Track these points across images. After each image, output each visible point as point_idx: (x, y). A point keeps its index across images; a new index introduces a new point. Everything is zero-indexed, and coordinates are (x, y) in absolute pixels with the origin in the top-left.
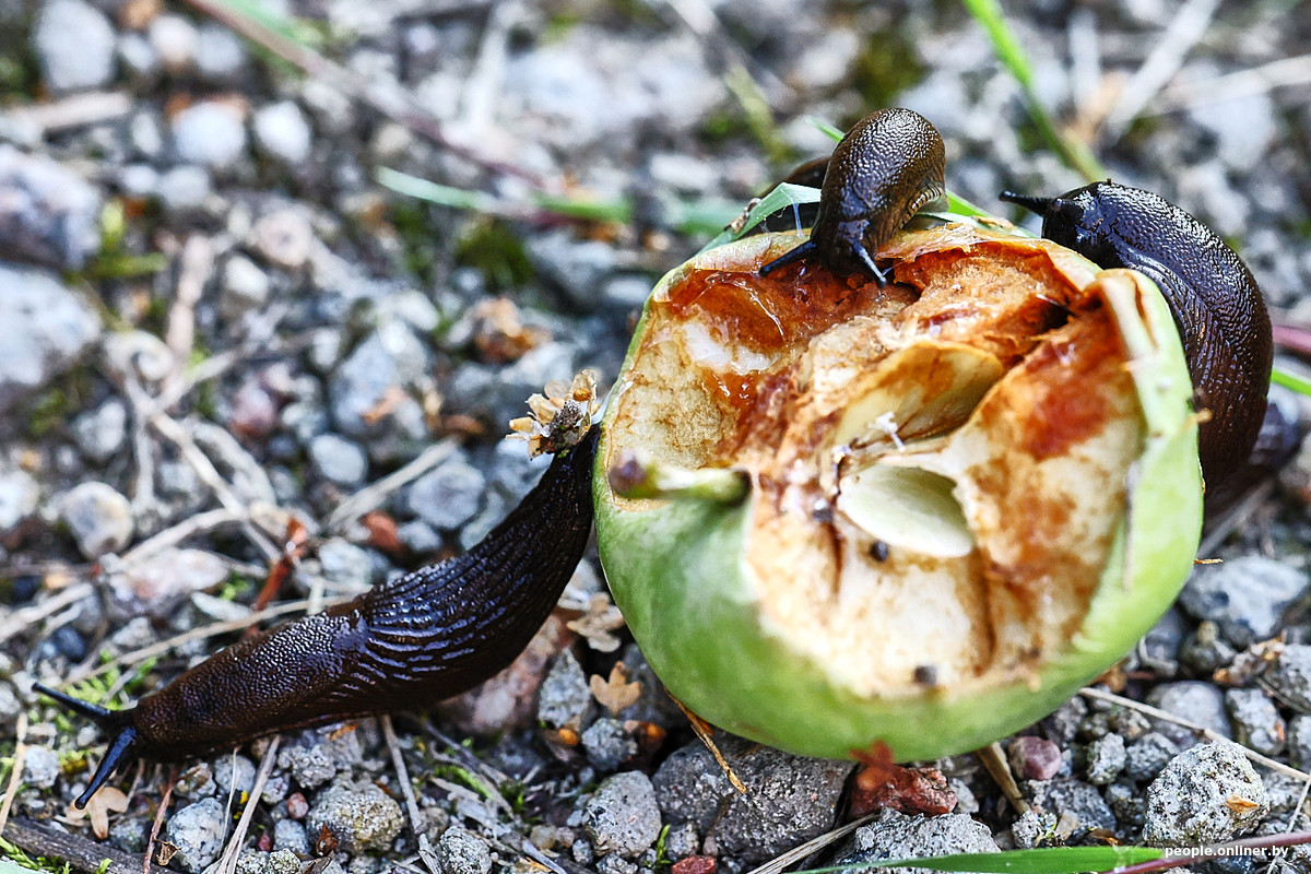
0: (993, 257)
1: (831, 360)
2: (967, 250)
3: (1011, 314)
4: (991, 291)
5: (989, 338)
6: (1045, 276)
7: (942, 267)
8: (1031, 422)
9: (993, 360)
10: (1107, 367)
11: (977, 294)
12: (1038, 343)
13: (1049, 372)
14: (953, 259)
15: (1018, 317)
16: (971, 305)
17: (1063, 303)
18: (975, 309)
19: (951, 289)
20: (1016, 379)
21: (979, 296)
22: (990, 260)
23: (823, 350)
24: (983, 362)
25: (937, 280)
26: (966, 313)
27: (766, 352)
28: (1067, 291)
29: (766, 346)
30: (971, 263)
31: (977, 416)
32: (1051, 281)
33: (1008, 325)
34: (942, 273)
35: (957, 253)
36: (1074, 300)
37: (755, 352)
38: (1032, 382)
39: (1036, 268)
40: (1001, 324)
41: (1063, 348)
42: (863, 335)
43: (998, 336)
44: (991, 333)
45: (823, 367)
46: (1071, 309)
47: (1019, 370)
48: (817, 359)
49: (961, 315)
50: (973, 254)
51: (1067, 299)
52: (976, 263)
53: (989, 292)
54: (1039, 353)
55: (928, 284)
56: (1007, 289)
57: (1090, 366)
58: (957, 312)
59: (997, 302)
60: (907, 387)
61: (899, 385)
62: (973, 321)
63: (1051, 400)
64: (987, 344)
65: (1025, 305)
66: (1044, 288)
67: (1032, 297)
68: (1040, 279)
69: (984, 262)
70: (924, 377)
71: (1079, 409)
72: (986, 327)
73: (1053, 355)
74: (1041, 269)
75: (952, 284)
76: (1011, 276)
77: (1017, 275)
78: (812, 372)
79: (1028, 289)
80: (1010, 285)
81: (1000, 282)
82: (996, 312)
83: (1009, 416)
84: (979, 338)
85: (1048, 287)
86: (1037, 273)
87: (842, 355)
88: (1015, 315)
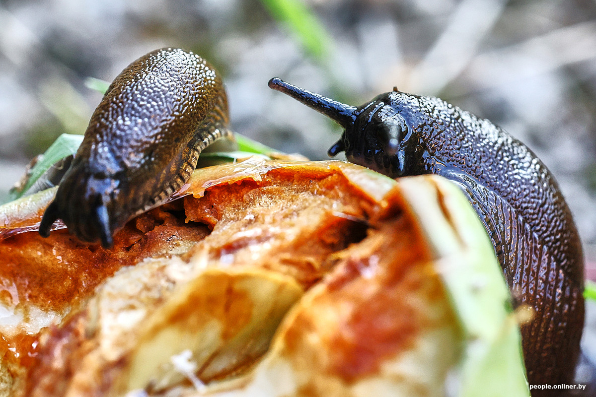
0: (287, 185)
1: (120, 303)
2: (258, 178)
3: (307, 235)
4: (286, 216)
5: (285, 262)
6: (341, 194)
7: (234, 200)
8: (337, 344)
9: (292, 284)
10: (413, 275)
11: (271, 221)
12: (338, 261)
13: (352, 288)
14: (244, 191)
15: (316, 239)
16: (265, 231)
17: (362, 218)
18: (269, 235)
19: (244, 220)
20: (318, 299)
21: (274, 222)
22: (283, 188)
23: (110, 295)
24: (281, 288)
25: (229, 213)
26: (260, 240)
27: (57, 309)
28: (364, 204)
29: (57, 302)
30: (264, 193)
31: (279, 343)
32: (347, 198)
33: (306, 248)
34: (235, 207)
35: (248, 184)
36: (373, 213)
37: (46, 310)
38: (335, 300)
39: (331, 187)
40: (298, 246)
41: (365, 262)
42: (153, 276)
43: (295, 258)
44: (287, 256)
45: (111, 311)
46: (370, 222)
47: (319, 289)
48: (105, 303)
49: (255, 241)
50: (265, 183)
51: (365, 213)
52: (269, 192)
53: (284, 218)
54: (340, 270)
55: (220, 219)
56: (302, 213)
57: (396, 276)
58: (250, 239)
59: (292, 225)
60: (202, 323)
61: (193, 320)
62: (267, 246)
63: (357, 319)
64: (284, 268)
65: (323, 225)
66: (341, 205)
67: (328, 215)
68: (336, 197)
69: (276, 190)
70: (220, 310)
71: (388, 323)
72: (281, 250)
73: (354, 270)
74: (336, 187)
75: (244, 214)
76: (306, 200)
77: (312, 198)
78: (99, 317)
79: (324, 209)
80: (305, 208)
81: (294, 207)
82: (291, 235)
83: (313, 340)
84: (275, 262)
85: (345, 204)
86: (332, 192)
87: (131, 297)
88: (312, 236)
